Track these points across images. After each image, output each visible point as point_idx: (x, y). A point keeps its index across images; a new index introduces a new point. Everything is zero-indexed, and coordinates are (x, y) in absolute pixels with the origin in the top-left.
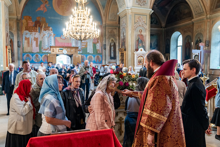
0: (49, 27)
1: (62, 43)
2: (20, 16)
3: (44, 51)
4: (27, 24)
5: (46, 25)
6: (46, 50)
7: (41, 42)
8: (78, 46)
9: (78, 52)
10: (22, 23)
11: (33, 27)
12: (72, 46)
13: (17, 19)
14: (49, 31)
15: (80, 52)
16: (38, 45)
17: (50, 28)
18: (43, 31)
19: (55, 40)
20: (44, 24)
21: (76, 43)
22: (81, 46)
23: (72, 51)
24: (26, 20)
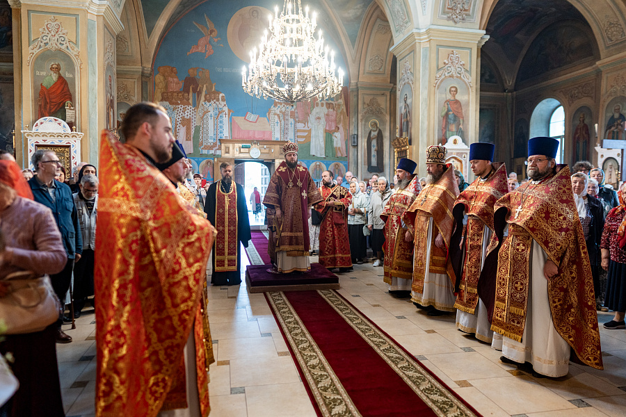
0: (219, 93)
1: (249, 132)
2: (150, 66)
3: (205, 152)
4: (166, 87)
5: (212, 88)
6: (211, 148)
7: (197, 129)
10: (155, 84)
11: (180, 92)
12: (273, 139)
13: (143, 74)
14: (218, 103)
16: (192, 136)
17: (221, 95)
18: (203, 103)
19: (231, 122)
20: (205, 86)
21: (284, 131)
22: (295, 139)
23: (273, 151)
24: (164, 76)
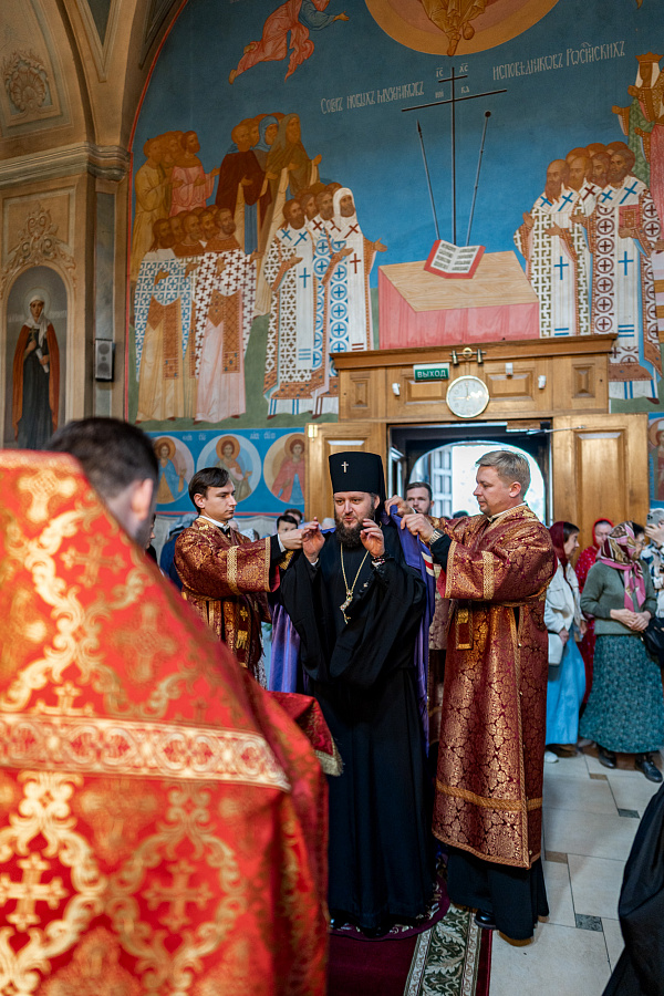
0: (330, 187)
1: (441, 316)
3: (284, 407)
4: (168, 201)
5: (307, 176)
6: (303, 391)
7: (260, 329)
8: (614, 330)
9: (616, 391)
10: (133, 199)
11: (207, 210)
12: (545, 333)
14: (328, 225)
15: (628, 390)
16: (242, 355)
17: (339, 194)
18: (280, 234)
19: (379, 289)
20: (285, 171)
21: (591, 295)
22: (644, 322)
23: (542, 380)
24: (160, 166)
